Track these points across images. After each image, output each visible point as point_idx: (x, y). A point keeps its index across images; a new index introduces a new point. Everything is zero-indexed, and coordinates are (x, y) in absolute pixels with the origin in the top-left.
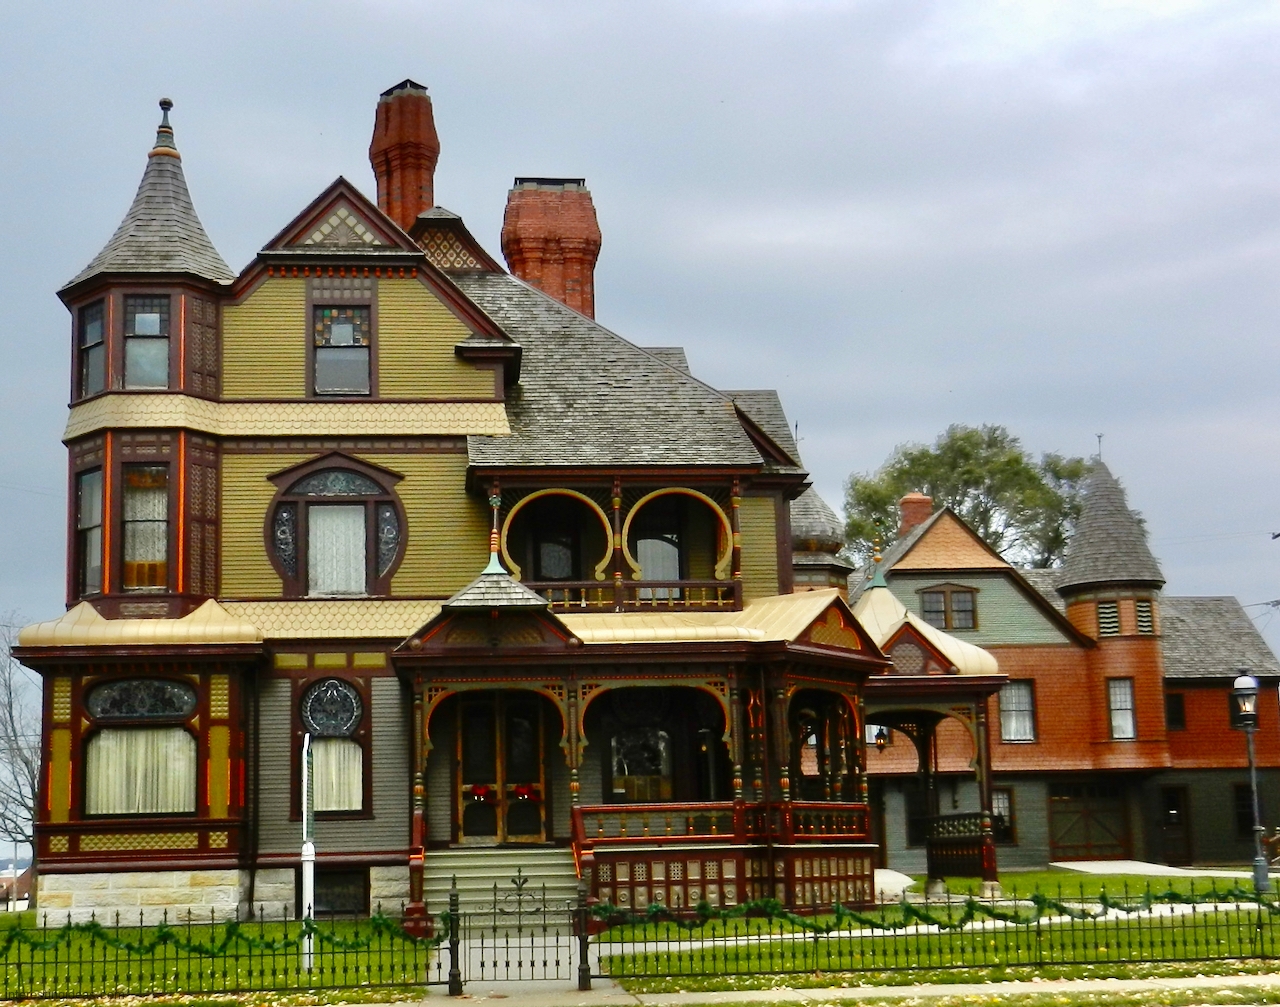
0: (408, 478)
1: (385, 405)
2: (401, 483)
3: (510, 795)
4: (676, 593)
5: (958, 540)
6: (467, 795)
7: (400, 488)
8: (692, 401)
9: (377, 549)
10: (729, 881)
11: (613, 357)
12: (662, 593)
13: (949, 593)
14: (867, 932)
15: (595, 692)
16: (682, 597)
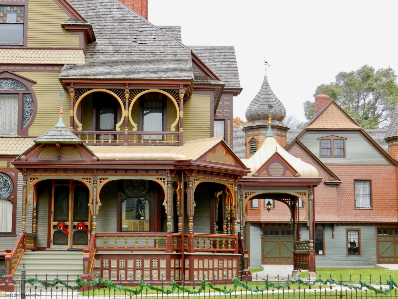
0: (38, 83)
1: (29, 50)
2: (35, 85)
3: (74, 227)
4: (160, 137)
5: (338, 116)
6: (55, 227)
7: (34, 88)
8: (173, 50)
9: (23, 115)
10: (163, 269)
11: (142, 30)
12: (154, 137)
13: (332, 140)
14: (217, 293)
15: (105, 182)
16: (163, 140)
